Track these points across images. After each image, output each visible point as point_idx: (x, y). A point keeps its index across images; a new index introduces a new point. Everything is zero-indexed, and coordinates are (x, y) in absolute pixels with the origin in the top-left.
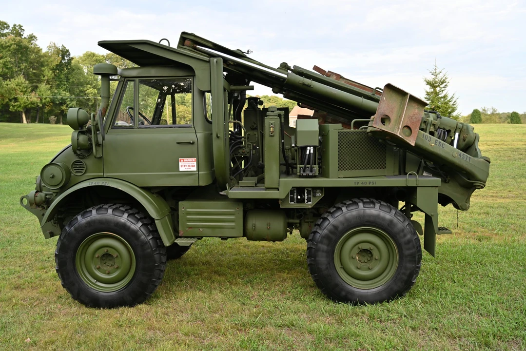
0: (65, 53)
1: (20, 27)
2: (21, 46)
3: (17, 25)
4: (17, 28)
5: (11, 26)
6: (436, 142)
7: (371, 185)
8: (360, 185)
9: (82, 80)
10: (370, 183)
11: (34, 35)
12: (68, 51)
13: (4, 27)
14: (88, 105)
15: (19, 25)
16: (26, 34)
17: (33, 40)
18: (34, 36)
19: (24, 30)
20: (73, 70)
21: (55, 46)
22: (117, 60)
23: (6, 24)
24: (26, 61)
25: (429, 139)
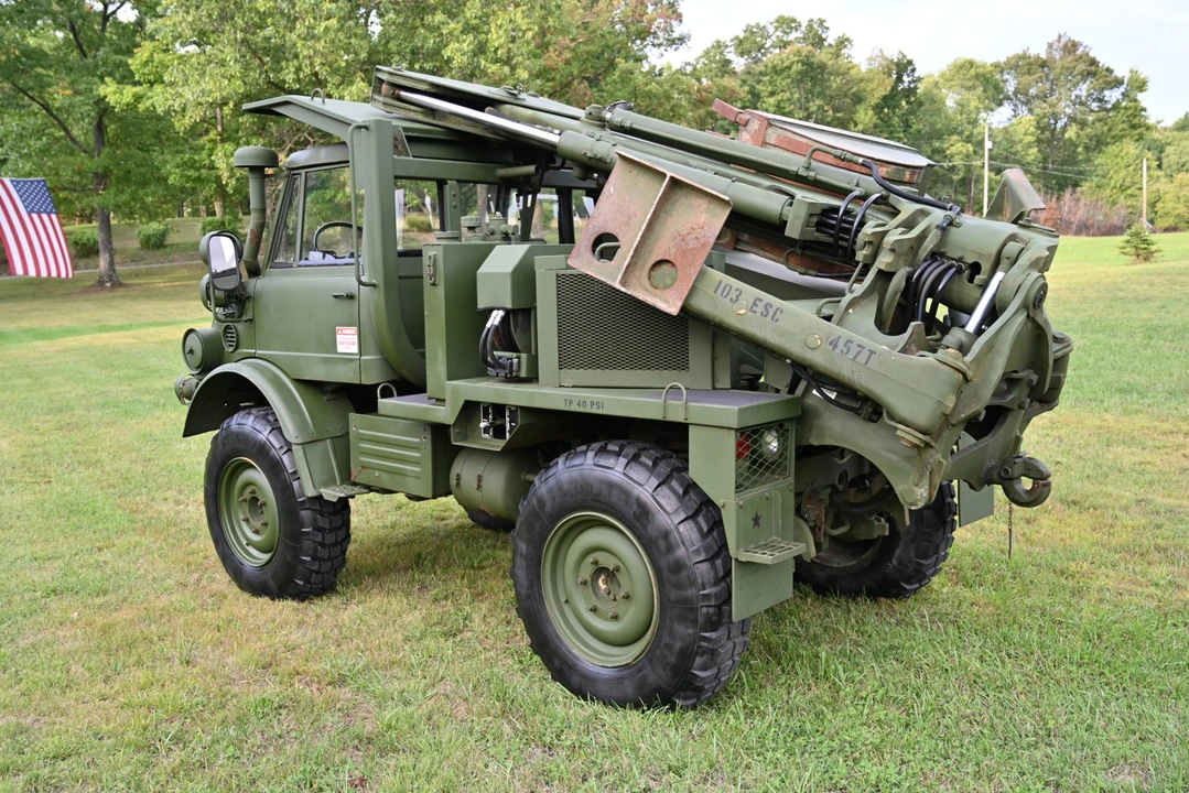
0: (903, 66)
1: (821, 22)
2: (812, 63)
3: (816, 19)
4: (815, 26)
5: (804, 24)
6: (755, 304)
7: (595, 410)
8: (574, 408)
9: (939, 126)
10: (592, 404)
11: (847, 36)
12: (910, 63)
13: (791, 28)
14: (952, 181)
15: (820, 19)
16: (831, 38)
17: (846, 46)
18: (847, 39)
19: (827, 28)
20: (921, 104)
21: (883, 56)
22: (1029, 70)
23: (794, 21)
24: (821, 95)
25: (733, 295)
